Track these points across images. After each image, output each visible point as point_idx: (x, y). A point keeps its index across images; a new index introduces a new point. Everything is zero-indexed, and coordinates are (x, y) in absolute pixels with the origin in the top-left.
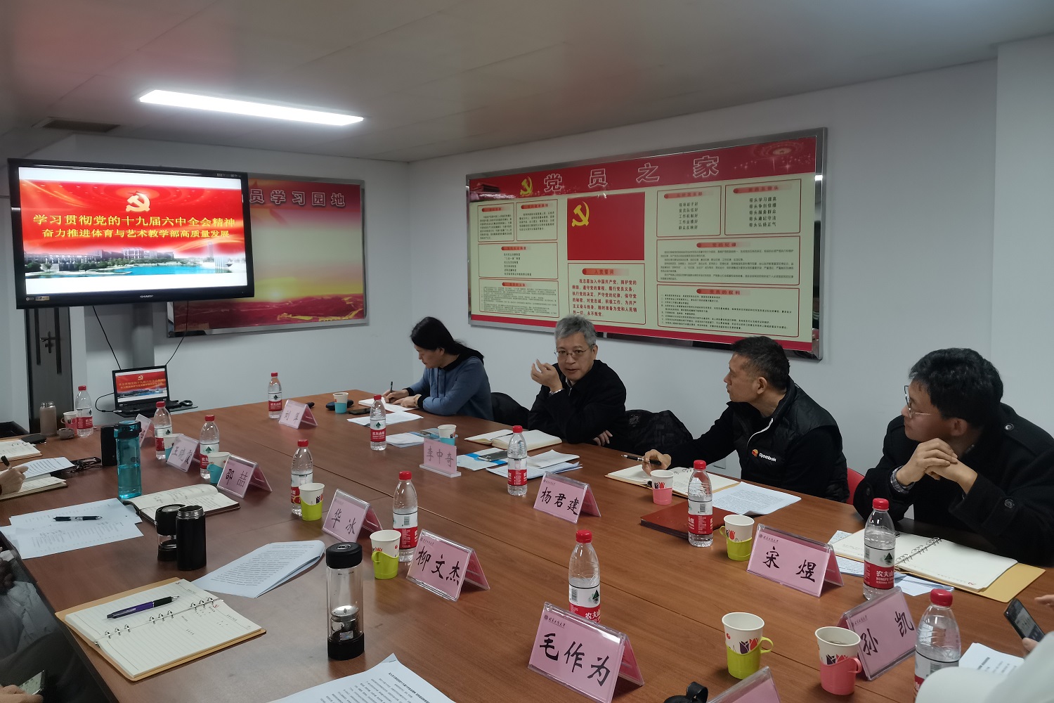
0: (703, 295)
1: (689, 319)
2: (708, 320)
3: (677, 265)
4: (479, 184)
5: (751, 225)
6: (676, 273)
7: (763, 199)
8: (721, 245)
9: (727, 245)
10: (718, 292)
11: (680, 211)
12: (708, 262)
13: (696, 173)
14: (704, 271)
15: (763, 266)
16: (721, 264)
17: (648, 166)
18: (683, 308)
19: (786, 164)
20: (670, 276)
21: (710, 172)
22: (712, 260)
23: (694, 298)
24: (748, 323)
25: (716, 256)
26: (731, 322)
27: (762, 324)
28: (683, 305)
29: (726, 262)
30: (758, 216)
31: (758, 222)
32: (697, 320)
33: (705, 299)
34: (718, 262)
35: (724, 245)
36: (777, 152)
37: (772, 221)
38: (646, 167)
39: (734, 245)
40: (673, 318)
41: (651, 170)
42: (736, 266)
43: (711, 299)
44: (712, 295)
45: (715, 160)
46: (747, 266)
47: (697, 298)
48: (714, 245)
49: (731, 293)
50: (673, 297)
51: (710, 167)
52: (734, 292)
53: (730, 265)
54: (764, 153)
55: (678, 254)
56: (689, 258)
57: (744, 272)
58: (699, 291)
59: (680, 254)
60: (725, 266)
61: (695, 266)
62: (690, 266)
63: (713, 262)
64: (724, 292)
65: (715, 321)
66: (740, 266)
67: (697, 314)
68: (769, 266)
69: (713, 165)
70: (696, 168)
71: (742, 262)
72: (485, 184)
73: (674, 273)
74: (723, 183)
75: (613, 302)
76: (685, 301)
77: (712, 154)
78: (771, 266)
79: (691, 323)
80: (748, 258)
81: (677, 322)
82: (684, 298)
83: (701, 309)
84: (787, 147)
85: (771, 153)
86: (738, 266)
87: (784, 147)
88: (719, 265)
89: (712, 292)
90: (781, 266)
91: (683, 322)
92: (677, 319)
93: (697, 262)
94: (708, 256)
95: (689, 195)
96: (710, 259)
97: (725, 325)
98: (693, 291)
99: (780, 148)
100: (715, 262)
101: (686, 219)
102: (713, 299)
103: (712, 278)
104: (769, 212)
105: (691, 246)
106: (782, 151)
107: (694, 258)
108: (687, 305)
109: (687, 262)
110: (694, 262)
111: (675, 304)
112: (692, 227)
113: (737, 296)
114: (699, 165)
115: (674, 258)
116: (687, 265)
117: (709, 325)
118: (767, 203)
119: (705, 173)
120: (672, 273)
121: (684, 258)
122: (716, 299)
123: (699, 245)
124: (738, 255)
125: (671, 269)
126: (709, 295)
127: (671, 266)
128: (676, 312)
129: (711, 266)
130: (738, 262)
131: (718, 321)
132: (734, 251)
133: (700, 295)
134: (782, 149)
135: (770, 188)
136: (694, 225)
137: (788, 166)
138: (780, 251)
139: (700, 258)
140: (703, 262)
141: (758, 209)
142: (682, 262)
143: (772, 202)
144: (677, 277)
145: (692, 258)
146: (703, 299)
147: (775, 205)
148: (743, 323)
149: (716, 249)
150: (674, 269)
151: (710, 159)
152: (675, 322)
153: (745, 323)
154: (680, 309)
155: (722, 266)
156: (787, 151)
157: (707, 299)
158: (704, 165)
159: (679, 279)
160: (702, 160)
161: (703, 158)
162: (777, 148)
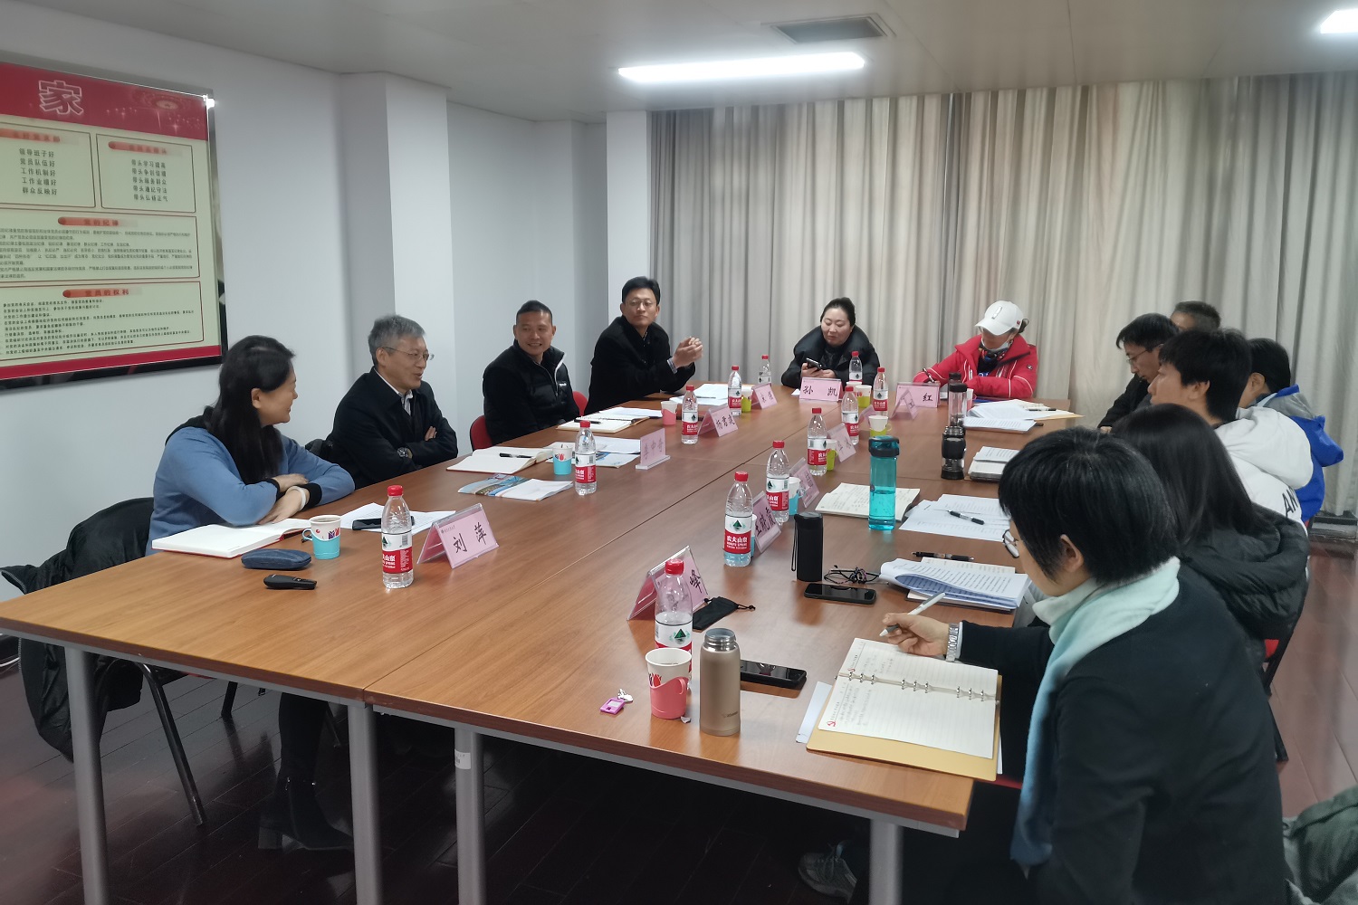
0: (74, 299)
1: (51, 340)
2: (84, 338)
3: (24, 252)
5: (136, 197)
6: (23, 266)
7: (149, 164)
8: (97, 223)
9: (106, 223)
10: (98, 293)
11: (23, 161)
12: (79, 249)
13: (44, 104)
14: (72, 262)
15: (155, 254)
16: (99, 250)
18: (39, 324)
19: (173, 123)
20: (11, 272)
21: (69, 108)
22: (85, 244)
23: (60, 306)
24: (142, 333)
25: (91, 238)
26: (118, 336)
27: (161, 332)
28: (39, 318)
29: (106, 247)
30: (144, 186)
31: (145, 194)
32: (66, 339)
33: (78, 305)
34: (96, 248)
35: (102, 223)
36: (162, 104)
37: (162, 194)
39: (116, 223)
40: (21, 343)
42: (120, 254)
43: (89, 304)
44: (89, 298)
45: (77, 92)
46: (135, 254)
47: (64, 305)
48: (87, 222)
49: (116, 292)
50: (19, 308)
51: (70, 101)
52: (121, 292)
53: (112, 253)
54: (146, 101)
55: (25, 234)
56: (46, 242)
57: (131, 263)
58: (67, 294)
59: (29, 234)
60: (106, 254)
61: (58, 254)
62: (49, 253)
63: (87, 247)
64: (107, 293)
65: (96, 338)
66: (126, 254)
67: (66, 331)
68: (163, 254)
69: (72, 99)
70: (45, 96)
71: (129, 248)
73: (20, 266)
74: (94, 130)
76: (42, 312)
77: (73, 80)
78: (165, 254)
79: (55, 346)
80: (136, 243)
81: (29, 348)
82: (42, 306)
83: (72, 322)
84: (174, 102)
85: (154, 104)
86: (124, 253)
87: (170, 100)
88: (96, 253)
89: (88, 293)
90: (177, 254)
91: (40, 347)
92: (29, 342)
93: (61, 248)
94: (78, 238)
95: (37, 137)
96: (82, 244)
97: (111, 341)
98: (57, 294)
99: (166, 100)
100: (91, 248)
101: (35, 177)
102: (92, 304)
103: (87, 272)
104: (158, 182)
105: (49, 222)
106: (168, 106)
107: (55, 241)
108: (46, 318)
109: (42, 248)
110: (56, 247)
111: (23, 319)
112: (47, 192)
113: (126, 296)
114: (49, 93)
115: (17, 240)
116: (43, 253)
117: (86, 344)
118: (155, 169)
119: (61, 107)
120: (16, 266)
121: (37, 241)
122: (95, 304)
123: (62, 221)
124: (122, 238)
125: (13, 259)
126: (85, 299)
127: (13, 255)
128: (26, 332)
129: (84, 253)
130: (123, 248)
131: (101, 336)
132: (117, 233)
133: (69, 300)
134: (167, 102)
135: (156, 151)
136: (50, 188)
137: (176, 126)
138: (174, 234)
139: (65, 242)
140: (70, 247)
141: (144, 177)
142: (33, 247)
143: (161, 170)
144: (26, 273)
145: (52, 241)
146: (75, 305)
147: (164, 174)
148: (136, 333)
149: (91, 229)
150: (19, 260)
151: (68, 88)
153: (139, 333)
154: (34, 325)
155: (101, 254)
156: (173, 106)
157: (82, 305)
158: (58, 96)
159: (29, 276)
160: (53, 86)
161: (55, 83)
162: (161, 99)
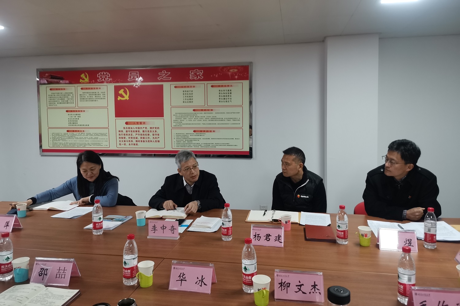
0: (197, 133)
1: (189, 144)
2: (199, 144)
3: (183, 119)
4: (47, 75)
5: (220, 101)
6: (182, 123)
7: (225, 90)
8: (205, 110)
9: (208, 110)
10: (204, 131)
11: (184, 94)
12: (199, 118)
13: (191, 77)
14: (197, 122)
15: (226, 120)
16: (205, 119)
17: (164, 72)
18: (186, 139)
19: (235, 76)
20: (178, 125)
21: (199, 77)
22: (201, 117)
23: (192, 135)
24: (219, 144)
25: (203, 115)
26: (211, 145)
27: (226, 145)
28: (186, 138)
29: (208, 118)
30: (223, 98)
31: (223, 100)
32: (194, 144)
33: (198, 135)
34: (204, 118)
35: (207, 110)
36: (231, 71)
37: (230, 100)
38: (163, 73)
39: (212, 110)
40: (181, 144)
41: (166, 74)
42: (213, 119)
43: (201, 135)
44: (201, 133)
45: (201, 72)
46: (219, 119)
47: (193, 135)
48: (202, 110)
49: (211, 131)
50: (180, 135)
51: (199, 75)
52: (212, 131)
53: (210, 119)
54: (225, 70)
55: (183, 114)
56: (189, 116)
57: (217, 122)
58: (194, 131)
59: (184, 114)
60: (208, 120)
61: (192, 120)
62: (190, 120)
63: (202, 118)
64: (207, 131)
65: (203, 145)
66: (215, 119)
67: (194, 142)
68: (229, 119)
69: (200, 74)
70: (191, 75)
71: (216, 118)
72: (52, 74)
73: (181, 123)
74: (206, 82)
75: (145, 138)
76: (187, 136)
77: (200, 69)
78: (230, 119)
79: (190, 146)
80: (218, 116)
82: (187, 135)
83: (196, 139)
84: (236, 69)
85: (228, 71)
86: (214, 119)
87: (234, 69)
88: (204, 119)
89: (201, 131)
90: (235, 119)
91: (186, 146)
92: (183, 144)
93: (193, 118)
94: (198, 115)
95: (188, 87)
96: (200, 117)
97: (208, 146)
98: (191, 131)
99: (233, 69)
100: (203, 118)
101: (187, 98)
102: (202, 135)
103: (201, 125)
104: (228, 96)
105: (190, 110)
106: (234, 70)
107: (192, 116)
108: (188, 138)
109: (188, 118)
110: (191, 118)
111: (181, 138)
112: (190, 102)
113: (214, 133)
114: (193, 74)
115: (181, 116)
116: (188, 120)
117: (200, 146)
118: (227, 92)
119: (196, 77)
120: (180, 123)
121: (186, 116)
122: (203, 135)
123: (194, 110)
124: (214, 115)
125: (179, 121)
126: (200, 133)
127: (179, 120)
128: (182, 141)
129: (201, 119)
130: (214, 118)
131: (205, 144)
132: (212, 113)
133: (195, 133)
135: (228, 86)
136: (191, 101)
137: (236, 77)
138: (234, 113)
139: (194, 116)
140: (196, 118)
141: (223, 95)
142: (185, 118)
143: (230, 92)
144: (182, 125)
145: (191, 116)
146: (197, 135)
147: (231, 93)
148: (217, 145)
149: (203, 112)
150: (181, 121)
151: (198, 71)
152: (182, 146)
153: (218, 145)
154: (184, 140)
155: (206, 119)
156: (236, 70)
157: (199, 135)
158: (195, 74)
159: (183, 126)
160: (194, 71)
161: (195, 70)
162: (231, 69)
